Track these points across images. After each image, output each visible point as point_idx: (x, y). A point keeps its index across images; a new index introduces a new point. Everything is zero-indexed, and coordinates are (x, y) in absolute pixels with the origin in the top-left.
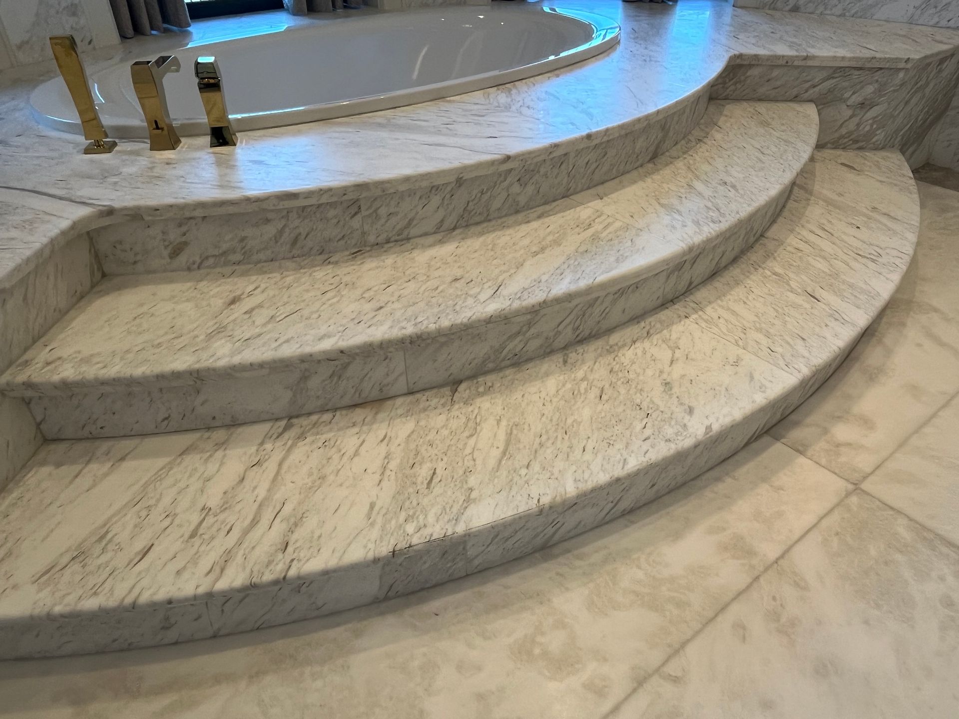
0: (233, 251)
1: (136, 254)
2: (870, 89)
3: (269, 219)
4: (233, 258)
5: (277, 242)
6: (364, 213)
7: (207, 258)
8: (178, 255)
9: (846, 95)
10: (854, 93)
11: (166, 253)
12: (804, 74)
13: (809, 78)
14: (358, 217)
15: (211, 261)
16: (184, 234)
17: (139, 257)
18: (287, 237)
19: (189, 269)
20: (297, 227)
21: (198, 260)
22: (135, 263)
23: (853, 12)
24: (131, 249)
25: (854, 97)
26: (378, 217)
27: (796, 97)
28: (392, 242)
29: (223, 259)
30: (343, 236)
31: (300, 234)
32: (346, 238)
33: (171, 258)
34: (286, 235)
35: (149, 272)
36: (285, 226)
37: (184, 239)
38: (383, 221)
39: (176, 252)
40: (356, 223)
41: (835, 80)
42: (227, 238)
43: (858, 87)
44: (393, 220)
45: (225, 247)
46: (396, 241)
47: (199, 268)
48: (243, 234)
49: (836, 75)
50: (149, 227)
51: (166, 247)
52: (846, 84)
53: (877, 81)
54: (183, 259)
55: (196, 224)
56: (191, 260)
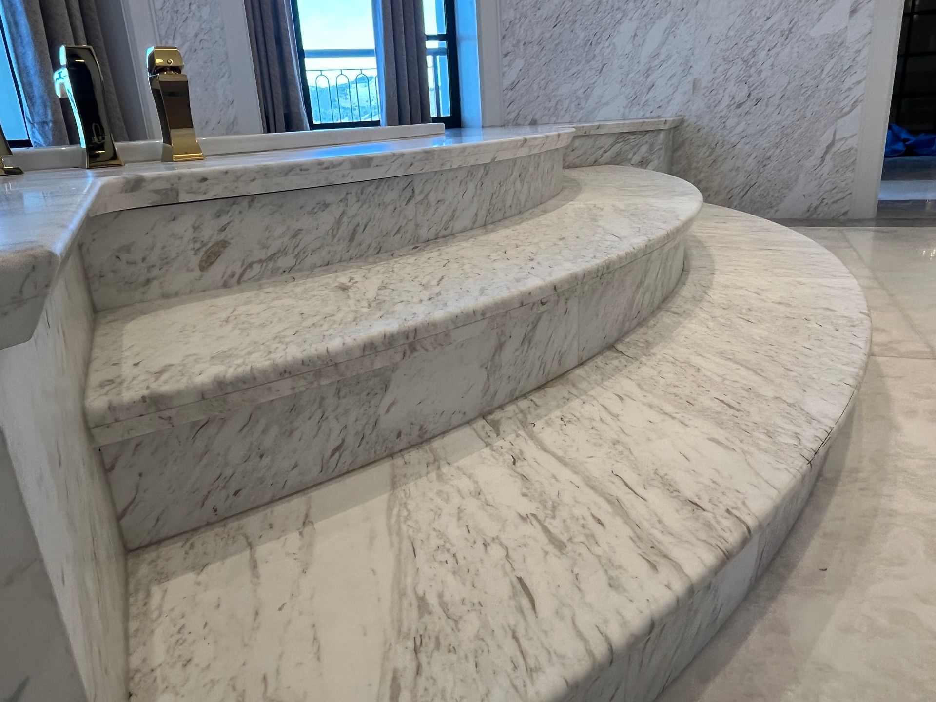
0: (283, 252)
1: (150, 268)
2: (644, 149)
3: (327, 202)
4: (285, 262)
5: (334, 237)
6: (418, 198)
7: (250, 265)
8: (212, 263)
9: (629, 157)
10: (634, 154)
11: (195, 261)
12: (597, 142)
13: (601, 145)
14: (412, 204)
15: (256, 268)
16: (223, 229)
17: (155, 272)
18: (345, 230)
19: (226, 285)
20: (355, 215)
21: (239, 271)
22: (148, 281)
23: (579, 117)
24: (144, 260)
25: (634, 157)
26: (429, 206)
27: (595, 162)
28: (440, 238)
29: (271, 265)
30: (399, 230)
31: (358, 225)
32: (402, 231)
33: (202, 269)
34: (344, 226)
35: (165, 296)
36: (343, 213)
37: (222, 237)
38: (433, 209)
39: (209, 259)
40: (410, 210)
41: (619, 145)
42: (279, 231)
43: (636, 149)
44: (442, 208)
45: (275, 246)
46: (444, 237)
47: (239, 282)
48: (299, 226)
49: (620, 141)
50: (174, 219)
51: (196, 252)
52: (628, 147)
53: (647, 142)
54: (217, 270)
55: (240, 212)
56: (229, 273)
